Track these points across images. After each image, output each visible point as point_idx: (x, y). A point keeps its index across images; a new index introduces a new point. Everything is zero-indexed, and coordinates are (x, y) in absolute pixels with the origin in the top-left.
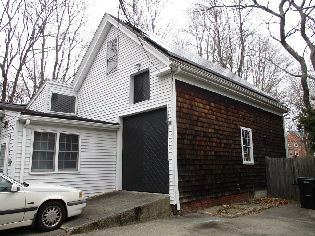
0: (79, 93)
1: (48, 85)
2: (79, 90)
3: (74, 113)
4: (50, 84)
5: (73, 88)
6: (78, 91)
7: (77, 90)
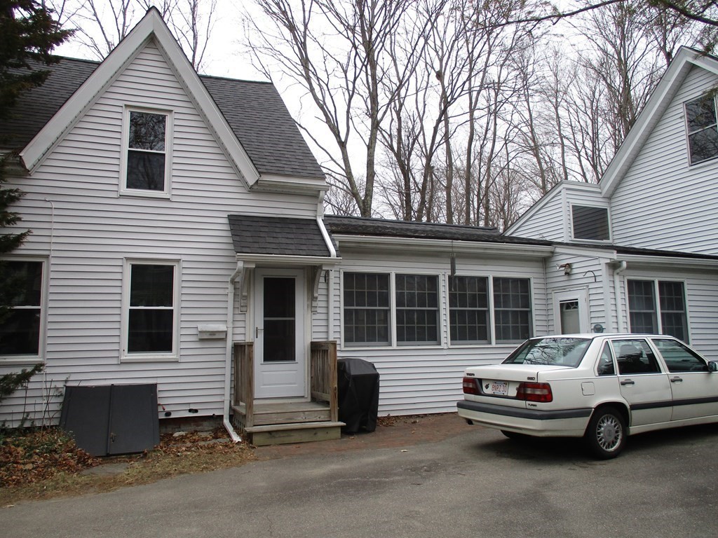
0: (613, 201)
1: (564, 192)
2: (613, 194)
3: (609, 239)
4: (568, 189)
5: (601, 193)
6: (610, 197)
7: (608, 196)
